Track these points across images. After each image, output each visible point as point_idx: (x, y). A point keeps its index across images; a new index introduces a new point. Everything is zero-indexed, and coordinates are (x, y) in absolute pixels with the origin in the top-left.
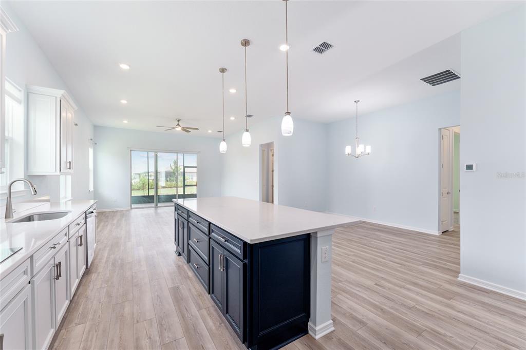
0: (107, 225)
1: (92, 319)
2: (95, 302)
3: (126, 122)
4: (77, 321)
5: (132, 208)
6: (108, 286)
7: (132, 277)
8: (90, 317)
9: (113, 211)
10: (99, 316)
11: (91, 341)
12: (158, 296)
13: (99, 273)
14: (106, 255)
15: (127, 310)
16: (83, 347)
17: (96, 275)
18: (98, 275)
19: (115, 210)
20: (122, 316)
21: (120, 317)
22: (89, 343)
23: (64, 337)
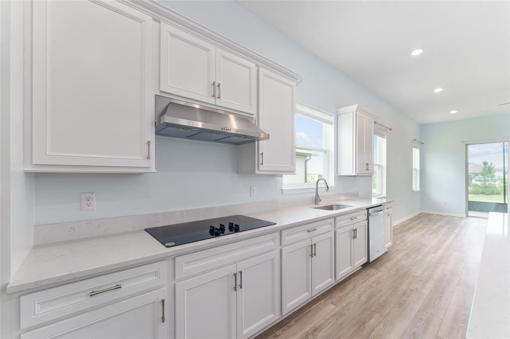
0: (424, 228)
1: (343, 307)
2: (356, 295)
3: (454, 112)
4: (334, 300)
5: (467, 216)
6: (376, 287)
7: (404, 293)
8: (344, 304)
9: (441, 215)
10: (349, 309)
11: (328, 324)
12: (414, 334)
13: (379, 271)
14: (399, 257)
15: (372, 322)
16: (321, 324)
17: (376, 271)
18: (377, 273)
19: (445, 214)
20: (364, 324)
21: (361, 324)
22: (326, 324)
23: (320, 306)
